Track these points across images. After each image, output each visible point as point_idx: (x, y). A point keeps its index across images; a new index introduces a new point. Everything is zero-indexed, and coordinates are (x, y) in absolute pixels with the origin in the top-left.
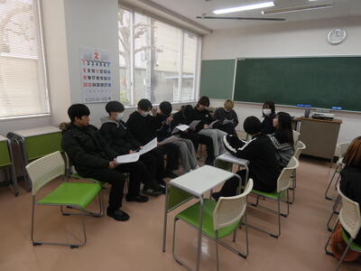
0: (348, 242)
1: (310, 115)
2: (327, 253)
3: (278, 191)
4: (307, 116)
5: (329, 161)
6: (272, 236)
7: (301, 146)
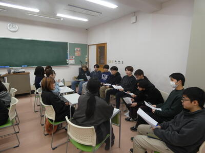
0: (53, 123)
1: (11, 72)
2: (46, 135)
3: (11, 120)
4: (9, 73)
5: (29, 94)
6: (14, 148)
7: (14, 90)
